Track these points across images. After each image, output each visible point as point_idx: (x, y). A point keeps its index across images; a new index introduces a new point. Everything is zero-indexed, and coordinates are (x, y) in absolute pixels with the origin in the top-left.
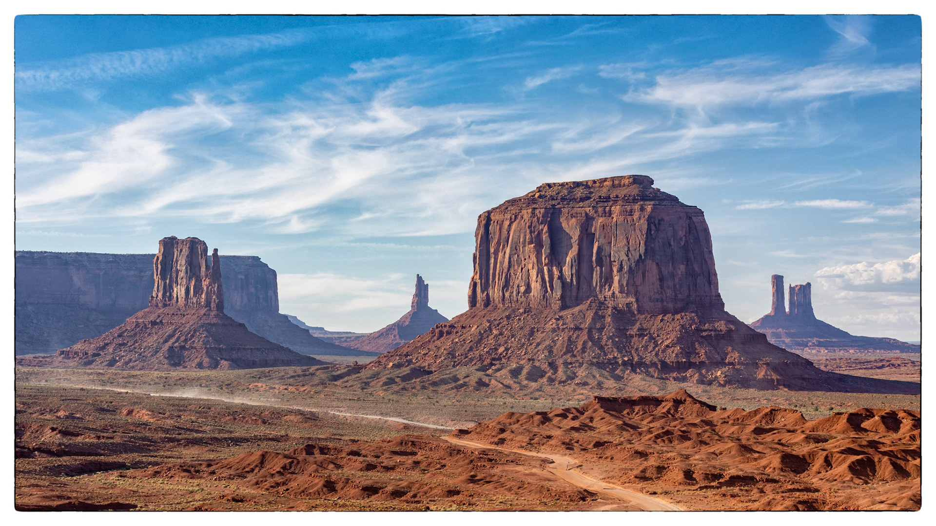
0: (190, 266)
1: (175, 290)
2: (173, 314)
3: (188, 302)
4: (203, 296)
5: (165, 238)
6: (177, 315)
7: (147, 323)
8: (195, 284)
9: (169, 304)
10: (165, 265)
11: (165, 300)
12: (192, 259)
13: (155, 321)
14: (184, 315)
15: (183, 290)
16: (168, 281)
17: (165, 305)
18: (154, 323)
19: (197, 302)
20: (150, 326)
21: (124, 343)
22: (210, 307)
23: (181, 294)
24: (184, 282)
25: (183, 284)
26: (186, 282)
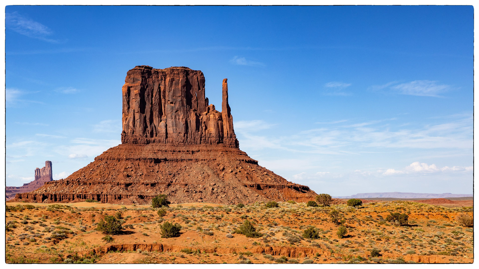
1: (162, 124)
2: (174, 151)
6: (179, 152)
9: (154, 141)
11: (146, 136)
14: (193, 152)
15: (181, 124)
16: (148, 115)
19: (201, 138)
23: (176, 129)
24: (179, 116)
25: (177, 118)
26: (182, 115)
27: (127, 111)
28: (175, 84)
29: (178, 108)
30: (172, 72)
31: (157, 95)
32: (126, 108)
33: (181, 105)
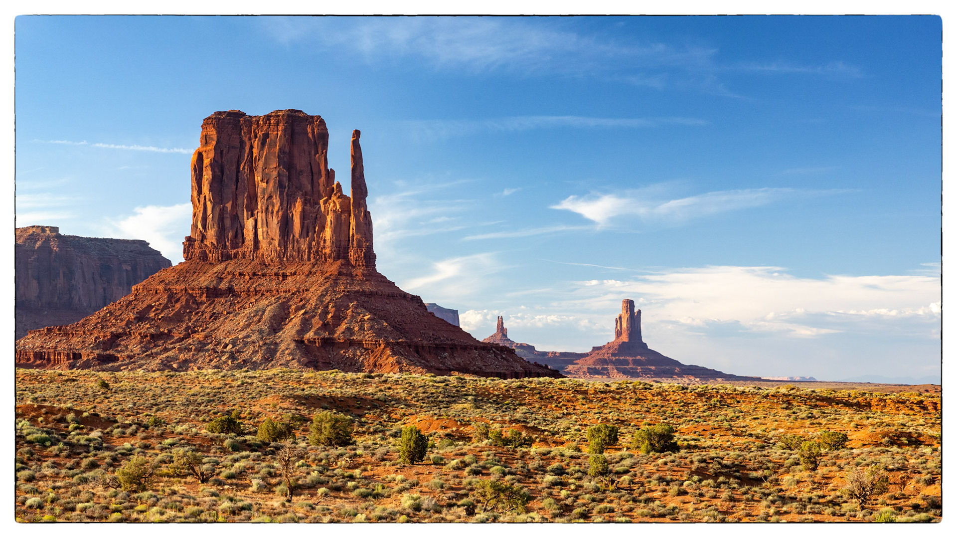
0: (289, 170)
1: (249, 224)
2: (254, 274)
3: (286, 248)
4: (328, 233)
5: (220, 113)
6: (264, 275)
7: (196, 293)
8: (303, 210)
9: (236, 255)
10: (222, 172)
11: (225, 247)
12: (291, 155)
13: (215, 288)
14: (285, 276)
15: (275, 222)
16: (229, 205)
17: (226, 257)
18: (213, 293)
19: (310, 248)
20: (204, 298)
21: (162, 333)
22: (346, 258)
23: (268, 232)
24: (273, 206)
25: (270, 210)
26: (279, 204)
27: (197, 199)
28: (270, 145)
29: (271, 192)
30: (266, 122)
31: (246, 167)
32: (195, 194)
33: (277, 185)
